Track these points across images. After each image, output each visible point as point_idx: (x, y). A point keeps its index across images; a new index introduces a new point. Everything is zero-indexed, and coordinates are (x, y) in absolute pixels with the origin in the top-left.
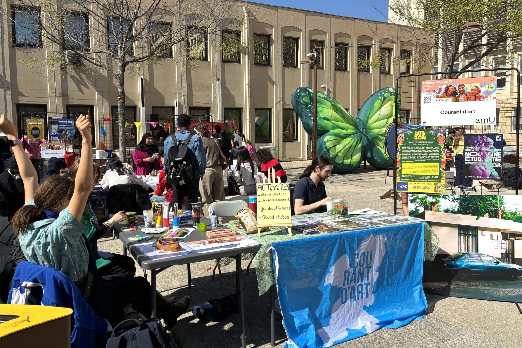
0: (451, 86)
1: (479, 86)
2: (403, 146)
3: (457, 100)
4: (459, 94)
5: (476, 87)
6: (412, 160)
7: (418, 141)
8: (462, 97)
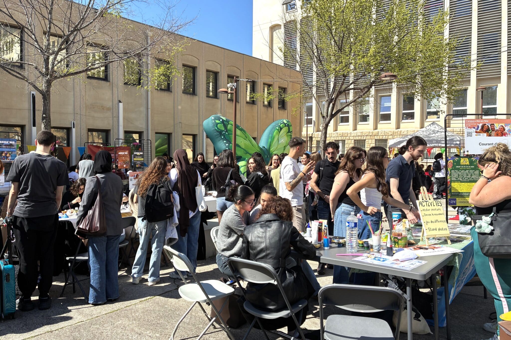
0: (485, 124)
1: (504, 126)
2: (452, 169)
3: (490, 136)
4: (491, 131)
5: (502, 126)
6: (459, 181)
7: (463, 165)
8: (493, 133)
